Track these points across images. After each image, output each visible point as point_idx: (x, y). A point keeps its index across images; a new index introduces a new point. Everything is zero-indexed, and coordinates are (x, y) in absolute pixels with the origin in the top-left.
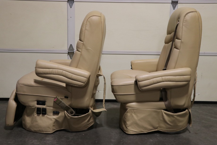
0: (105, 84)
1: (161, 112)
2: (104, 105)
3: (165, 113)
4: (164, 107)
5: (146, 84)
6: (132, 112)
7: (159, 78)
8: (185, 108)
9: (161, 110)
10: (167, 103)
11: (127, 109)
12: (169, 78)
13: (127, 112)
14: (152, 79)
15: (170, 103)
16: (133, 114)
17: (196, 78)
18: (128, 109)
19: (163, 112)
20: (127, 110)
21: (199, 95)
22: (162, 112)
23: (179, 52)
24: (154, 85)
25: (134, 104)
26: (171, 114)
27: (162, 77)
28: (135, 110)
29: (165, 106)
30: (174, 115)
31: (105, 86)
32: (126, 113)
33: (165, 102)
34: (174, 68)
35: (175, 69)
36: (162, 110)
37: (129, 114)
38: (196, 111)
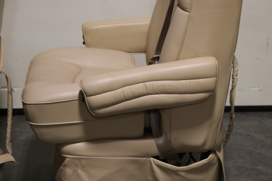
0: (10, 94)
1: (149, 163)
2: (10, 146)
3: (159, 166)
4: (155, 151)
5: (106, 102)
6: (77, 166)
7: (137, 85)
8: (206, 151)
9: (149, 159)
10: (161, 141)
11: (65, 158)
12: (164, 85)
13: (65, 165)
14: (121, 89)
15: (168, 142)
16: (80, 171)
17: (235, 74)
18: (67, 159)
19: (154, 162)
20: (64, 161)
21: (260, 91)
22: (151, 163)
23: (189, 17)
24: (125, 102)
25: (80, 147)
26: (170, 168)
27: (146, 83)
28: (84, 162)
29: (156, 148)
30: (178, 171)
31: (10, 98)
32: (61, 167)
33: (156, 139)
34: (178, 59)
35: (177, 62)
36: (152, 159)
37: (69, 171)
38: (248, 135)
